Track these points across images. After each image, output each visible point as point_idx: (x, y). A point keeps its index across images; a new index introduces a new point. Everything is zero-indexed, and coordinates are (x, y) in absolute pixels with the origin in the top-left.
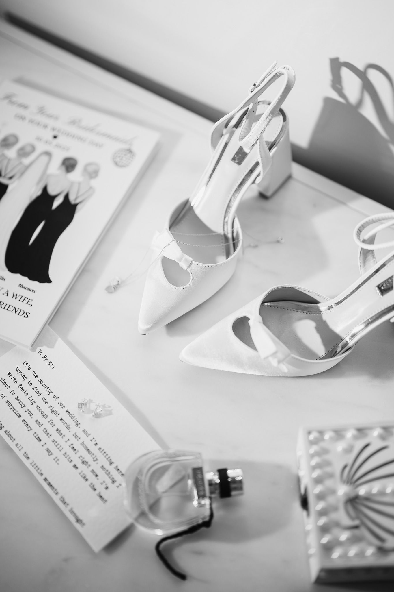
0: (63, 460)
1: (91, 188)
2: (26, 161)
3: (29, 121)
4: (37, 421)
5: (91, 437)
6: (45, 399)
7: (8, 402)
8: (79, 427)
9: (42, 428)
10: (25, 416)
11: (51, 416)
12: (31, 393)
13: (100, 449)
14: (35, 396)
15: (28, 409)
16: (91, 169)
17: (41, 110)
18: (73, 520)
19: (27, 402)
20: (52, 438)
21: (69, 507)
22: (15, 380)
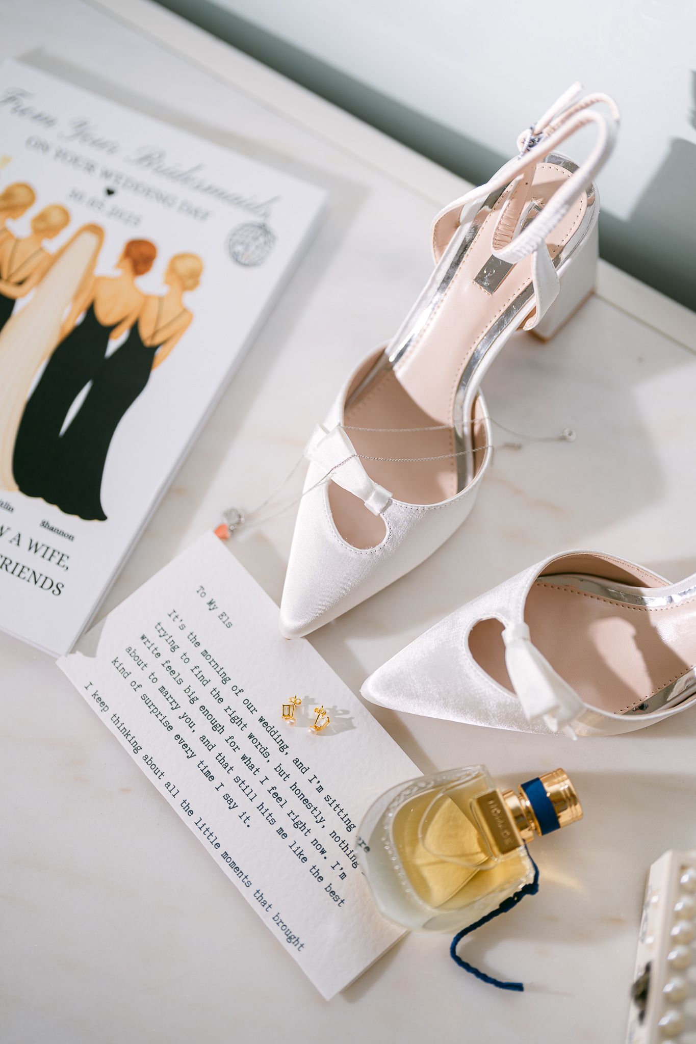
0: (257, 818)
1: (185, 310)
2: (52, 245)
3: (57, 155)
4: (203, 738)
5: (309, 775)
6: (216, 693)
7: (144, 698)
8: (287, 753)
9: (215, 752)
10: (181, 727)
11: (231, 729)
12: (190, 679)
13: (327, 798)
14: (196, 686)
15: (185, 713)
16: (184, 267)
17: (81, 130)
18: (281, 937)
19: (183, 699)
20: (233, 774)
21: (273, 912)
22: (155, 652)
